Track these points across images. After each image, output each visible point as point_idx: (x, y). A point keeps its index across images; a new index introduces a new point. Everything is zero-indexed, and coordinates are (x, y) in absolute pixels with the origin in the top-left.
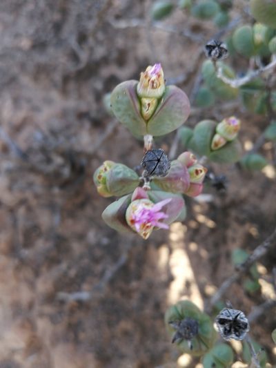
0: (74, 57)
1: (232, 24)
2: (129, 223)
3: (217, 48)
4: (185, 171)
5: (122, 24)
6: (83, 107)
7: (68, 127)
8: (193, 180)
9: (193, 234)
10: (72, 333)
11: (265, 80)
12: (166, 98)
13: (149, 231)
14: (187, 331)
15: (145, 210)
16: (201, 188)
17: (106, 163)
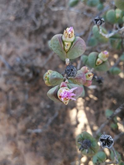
0: (34, 24)
1: (105, 9)
2: (59, 97)
3: (99, 21)
4: (84, 75)
5: (56, 9)
6: (38, 46)
7: (31, 55)
8: (88, 79)
10: (34, 147)
11: (120, 34)
12: (75, 42)
13: (68, 102)
14: (86, 145)
15: (66, 92)
16: (91, 83)
17: (49, 71)
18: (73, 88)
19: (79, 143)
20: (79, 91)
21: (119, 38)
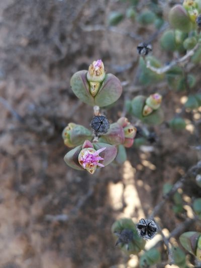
4: (121, 130)
5: (89, 29)
6: (64, 86)
7: (53, 100)
8: (127, 136)
11: (182, 67)
12: (106, 82)
13: (94, 169)
14: (126, 238)
15: (89, 155)
16: (132, 142)
17: (70, 125)
19: (116, 234)
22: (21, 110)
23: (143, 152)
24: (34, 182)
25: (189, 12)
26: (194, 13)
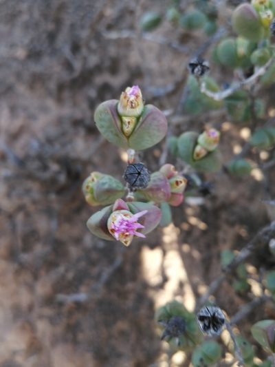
0: (68, 66)
2: (110, 232)
3: (199, 67)
4: (166, 182)
5: (113, 35)
6: (78, 114)
7: (64, 134)
8: (174, 190)
9: (186, 236)
10: (71, 334)
11: (247, 91)
12: (145, 117)
13: (129, 239)
14: (175, 328)
15: (123, 220)
16: (182, 198)
17: (93, 175)
18: (140, 211)
19: (161, 323)
20: (152, 217)
21: (244, 99)
22: (19, 149)
23: (189, 206)
24: (39, 249)
25: (261, 13)
26: (266, 15)
